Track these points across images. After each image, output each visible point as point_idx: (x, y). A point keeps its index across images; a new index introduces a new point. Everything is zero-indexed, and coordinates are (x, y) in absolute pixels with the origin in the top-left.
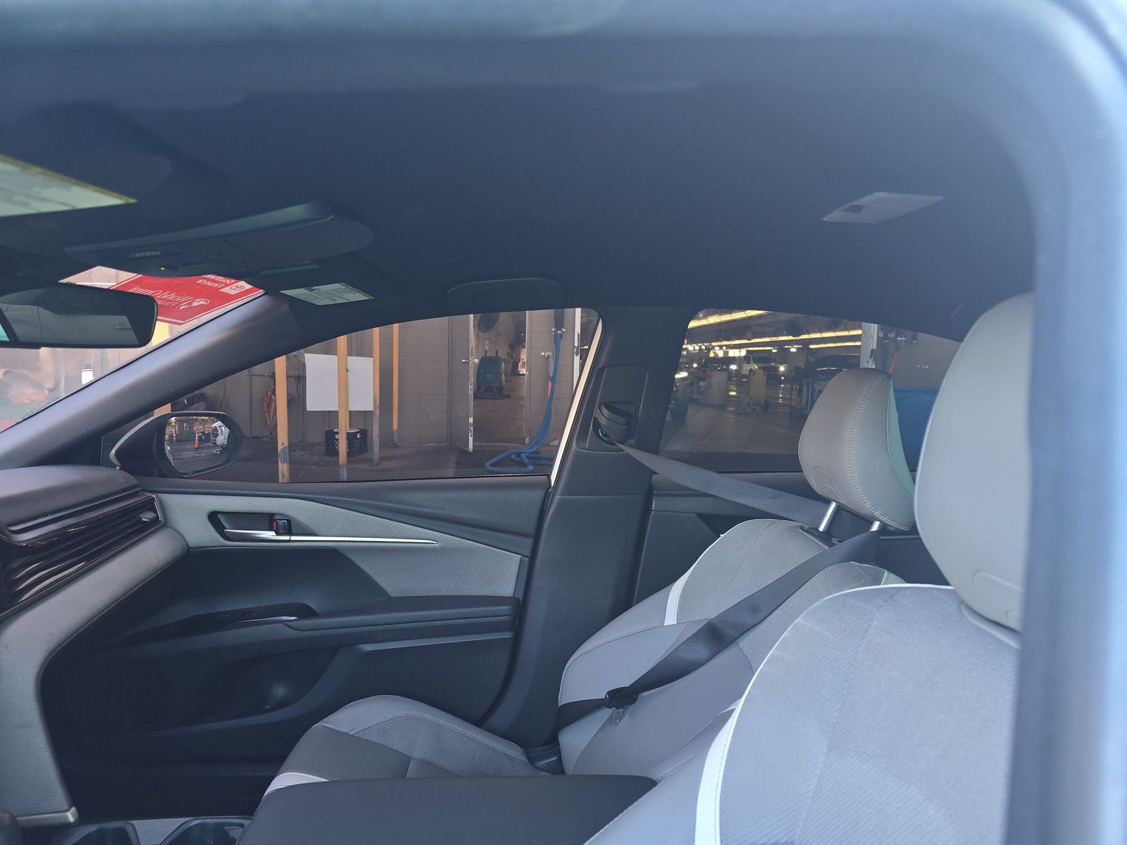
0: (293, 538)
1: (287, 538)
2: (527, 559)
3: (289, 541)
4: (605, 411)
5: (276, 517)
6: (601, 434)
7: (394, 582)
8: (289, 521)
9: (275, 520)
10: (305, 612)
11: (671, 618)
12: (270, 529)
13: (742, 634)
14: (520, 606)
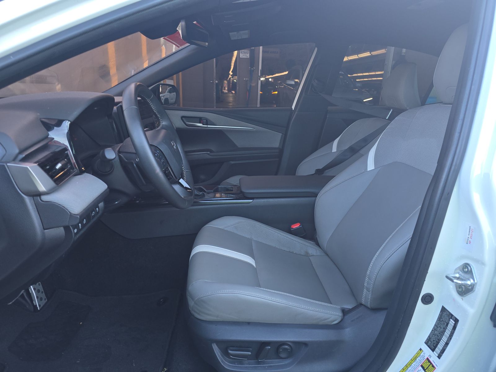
0: (208, 126)
1: (206, 126)
2: (284, 135)
3: (207, 127)
4: (316, 81)
5: (203, 119)
6: (313, 90)
7: (239, 142)
8: (207, 120)
9: (202, 120)
10: (211, 151)
11: (334, 149)
12: (200, 123)
13: (361, 149)
14: (281, 151)
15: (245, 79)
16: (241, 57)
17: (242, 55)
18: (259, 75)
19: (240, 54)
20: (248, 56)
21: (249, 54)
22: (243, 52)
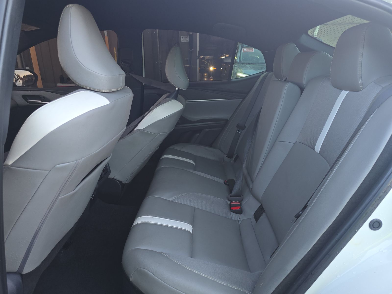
1: (44, 102)
5: (41, 97)
12: (40, 100)
15: (186, 59)
16: (182, 41)
17: (183, 40)
18: (198, 55)
19: (182, 39)
20: (188, 40)
21: (188, 39)
22: (183, 38)
